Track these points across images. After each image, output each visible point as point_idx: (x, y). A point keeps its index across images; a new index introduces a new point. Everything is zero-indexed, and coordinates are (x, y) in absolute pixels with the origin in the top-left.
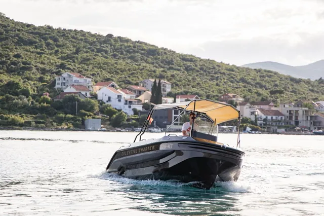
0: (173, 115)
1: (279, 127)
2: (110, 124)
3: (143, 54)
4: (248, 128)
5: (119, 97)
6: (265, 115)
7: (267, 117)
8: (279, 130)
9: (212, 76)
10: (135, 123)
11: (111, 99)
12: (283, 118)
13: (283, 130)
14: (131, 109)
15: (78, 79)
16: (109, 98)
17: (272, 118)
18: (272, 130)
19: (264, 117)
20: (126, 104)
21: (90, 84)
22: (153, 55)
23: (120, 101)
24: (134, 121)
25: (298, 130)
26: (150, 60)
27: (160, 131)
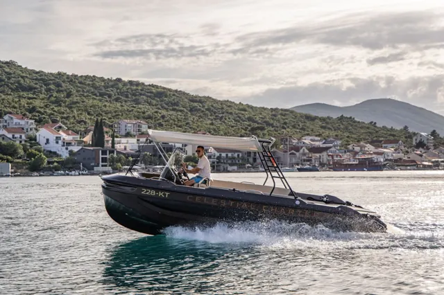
0: (101, 156)
1: (231, 165)
2: (27, 169)
3: (150, 97)
4: (189, 167)
5: (58, 138)
6: (218, 152)
7: (220, 155)
8: (230, 168)
9: (216, 116)
10: (56, 167)
11: (50, 141)
12: (240, 155)
13: (235, 168)
14: (67, 151)
15: (18, 121)
16: (48, 140)
17: (227, 155)
18: (222, 168)
19: (217, 154)
20: (64, 146)
21: (32, 126)
22: (159, 98)
23: (57, 142)
24: (56, 164)
25: (248, 167)
26: (154, 102)
27: (77, 173)
